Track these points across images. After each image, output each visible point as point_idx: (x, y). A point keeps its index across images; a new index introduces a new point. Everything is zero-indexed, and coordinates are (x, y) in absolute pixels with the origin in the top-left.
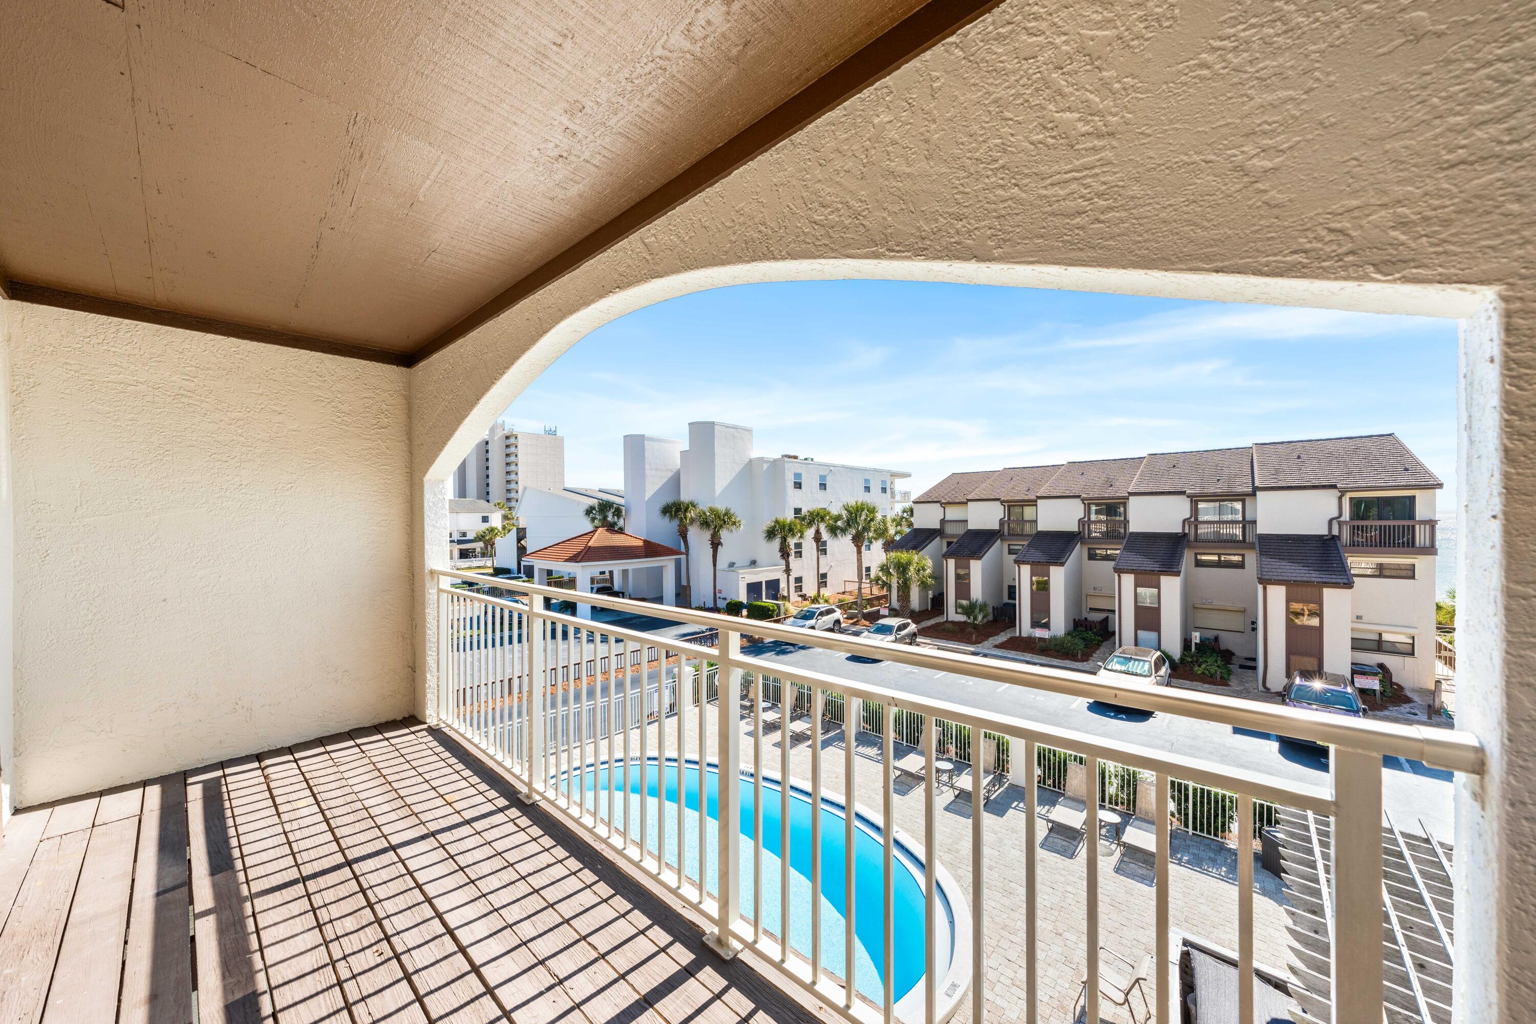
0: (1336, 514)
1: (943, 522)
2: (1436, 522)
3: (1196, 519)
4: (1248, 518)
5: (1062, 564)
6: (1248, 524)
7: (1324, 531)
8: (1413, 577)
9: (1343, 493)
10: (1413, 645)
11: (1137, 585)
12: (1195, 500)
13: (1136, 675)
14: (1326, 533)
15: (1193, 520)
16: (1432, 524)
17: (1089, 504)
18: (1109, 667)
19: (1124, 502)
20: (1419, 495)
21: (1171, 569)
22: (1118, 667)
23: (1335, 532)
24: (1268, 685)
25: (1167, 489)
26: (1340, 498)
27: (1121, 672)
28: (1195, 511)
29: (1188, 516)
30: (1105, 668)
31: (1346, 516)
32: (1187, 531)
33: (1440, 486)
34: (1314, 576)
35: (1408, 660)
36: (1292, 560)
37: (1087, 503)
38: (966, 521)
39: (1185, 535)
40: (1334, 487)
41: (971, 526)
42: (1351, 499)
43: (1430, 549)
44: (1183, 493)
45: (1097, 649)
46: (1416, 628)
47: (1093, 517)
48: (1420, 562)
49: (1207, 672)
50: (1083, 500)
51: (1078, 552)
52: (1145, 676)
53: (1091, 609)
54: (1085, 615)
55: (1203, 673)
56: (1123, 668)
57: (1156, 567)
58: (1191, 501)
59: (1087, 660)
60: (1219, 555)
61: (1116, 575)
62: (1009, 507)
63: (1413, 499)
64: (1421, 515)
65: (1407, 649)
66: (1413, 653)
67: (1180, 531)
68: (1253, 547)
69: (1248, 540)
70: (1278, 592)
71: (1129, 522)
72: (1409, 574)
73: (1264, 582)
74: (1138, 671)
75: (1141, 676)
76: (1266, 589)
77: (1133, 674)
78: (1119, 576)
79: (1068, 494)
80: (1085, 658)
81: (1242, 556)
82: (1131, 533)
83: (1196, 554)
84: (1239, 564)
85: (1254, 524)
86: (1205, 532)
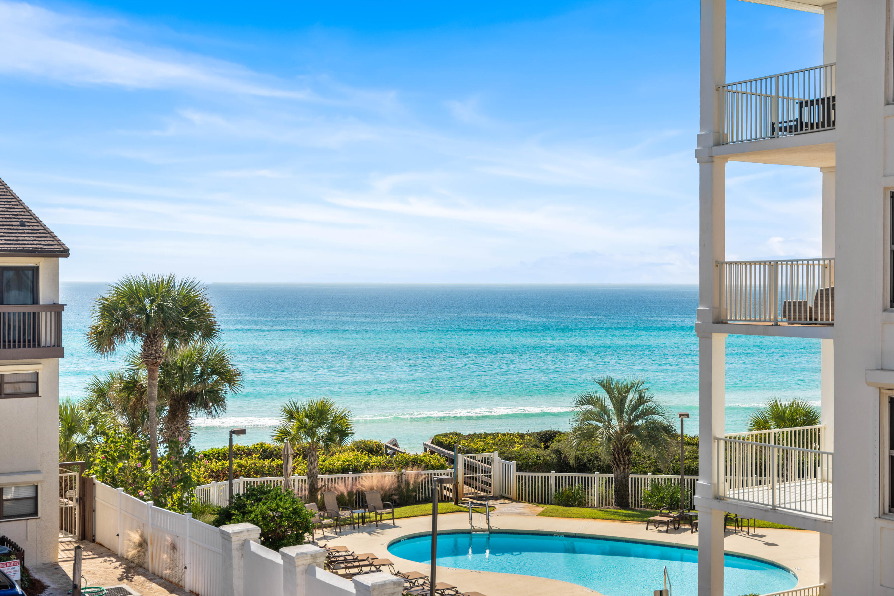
2: (62, 306)
8: (36, 394)
10: (36, 499)
16: (57, 310)
20: (41, 263)
33: (65, 252)
35: (32, 523)
43: (56, 349)
46: (38, 472)
48: (40, 366)
63: (35, 270)
64: (44, 297)
65: (27, 507)
66: (35, 513)
72: (32, 387)
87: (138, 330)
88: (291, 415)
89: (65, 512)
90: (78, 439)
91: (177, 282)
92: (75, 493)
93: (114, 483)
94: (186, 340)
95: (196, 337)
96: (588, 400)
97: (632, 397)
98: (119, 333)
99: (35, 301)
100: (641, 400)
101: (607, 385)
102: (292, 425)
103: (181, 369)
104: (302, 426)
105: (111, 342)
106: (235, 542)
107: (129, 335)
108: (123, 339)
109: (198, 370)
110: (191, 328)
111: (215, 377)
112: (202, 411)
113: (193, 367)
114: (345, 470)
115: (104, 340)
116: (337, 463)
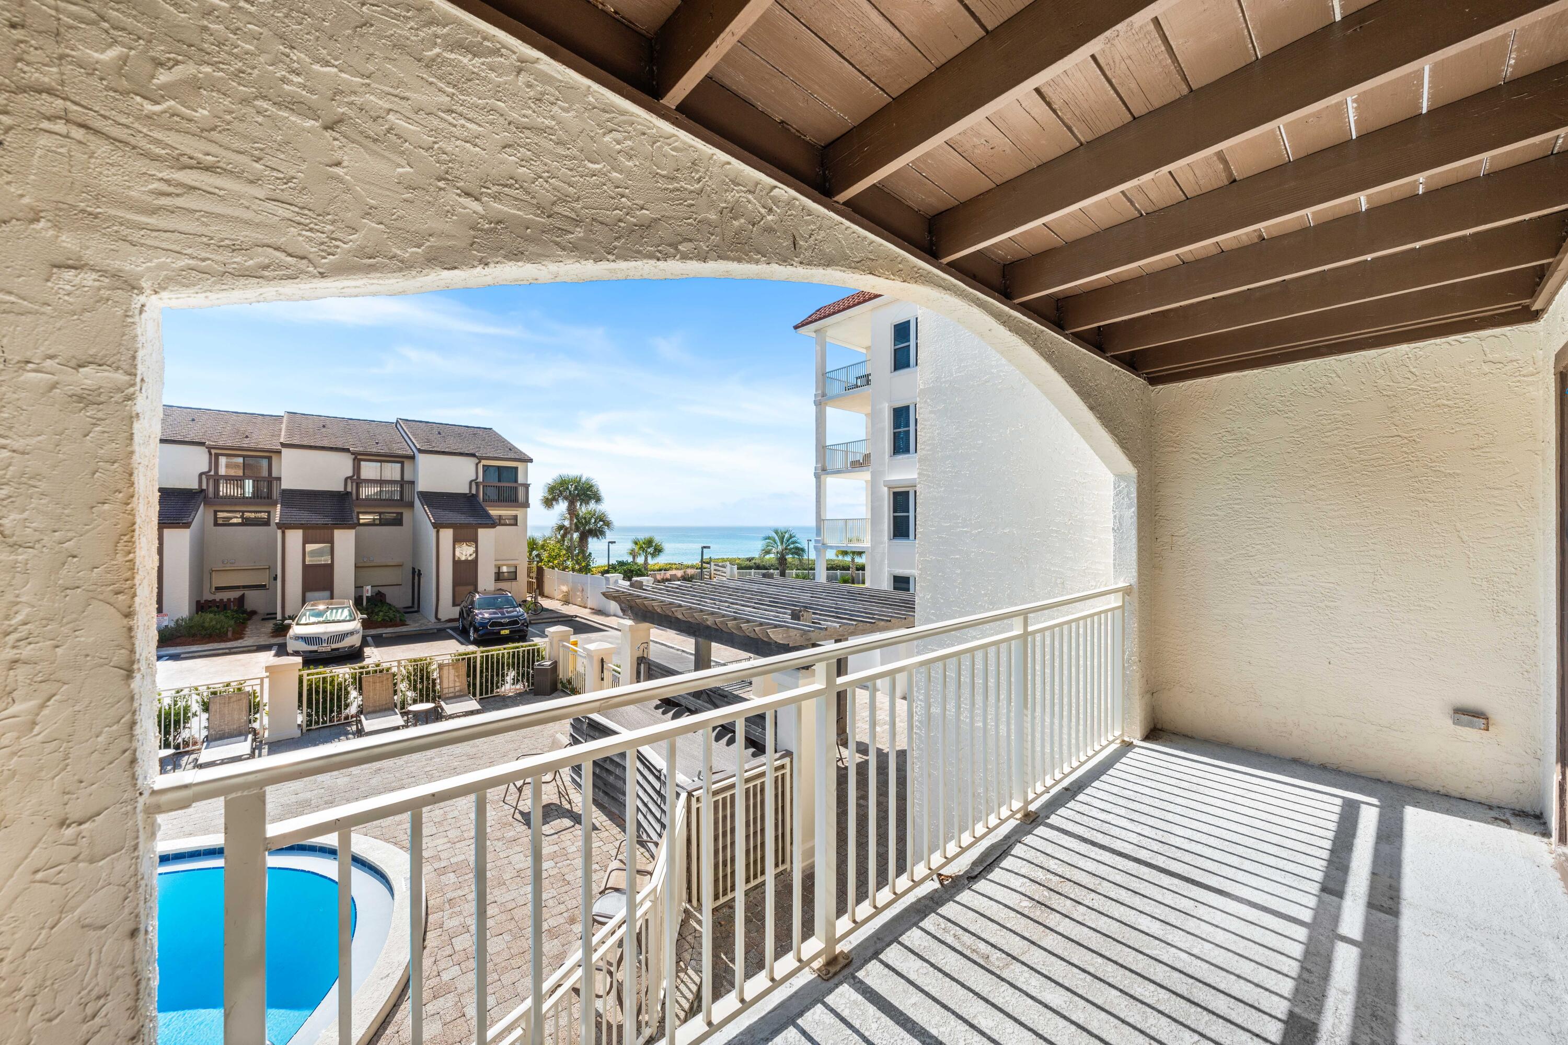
0: (474, 478)
2: (529, 486)
3: (359, 477)
4: (406, 478)
5: (187, 525)
6: (405, 484)
7: (465, 490)
8: (516, 524)
9: (480, 459)
10: (516, 572)
11: (306, 541)
12: (358, 458)
13: (339, 621)
14: (467, 492)
15: (356, 479)
16: (527, 486)
17: (217, 455)
18: (303, 621)
19: (271, 455)
20: (520, 465)
21: (344, 522)
22: (313, 619)
23: (474, 492)
24: (439, 617)
25: (326, 444)
26: (477, 464)
27: (319, 623)
28: (357, 469)
29: (350, 474)
30: (297, 624)
31: (480, 479)
32: (349, 489)
33: (531, 461)
34: (471, 520)
35: (514, 583)
36: (451, 510)
37: (216, 452)
39: (347, 494)
40: (473, 455)
42: (484, 466)
43: (526, 505)
44: (348, 450)
45: (245, 627)
46: (517, 560)
47: (222, 471)
48: (518, 512)
49: (387, 618)
50: (209, 448)
51: (201, 515)
52: (349, 621)
53: (217, 589)
54: (208, 596)
55: (383, 620)
56: (321, 619)
57: (328, 521)
58: (354, 460)
59: (242, 638)
60: (380, 514)
61: (279, 532)
63: (516, 468)
64: (521, 480)
65: (512, 576)
66: (516, 579)
67: (342, 489)
68: (411, 505)
69: (407, 498)
70: (447, 535)
71: (279, 479)
72: (514, 521)
73: (437, 526)
74: (339, 618)
75: (344, 621)
76: (438, 532)
77: (334, 622)
78: (283, 533)
79: (179, 438)
80: (239, 635)
81: (402, 514)
82: (284, 491)
83: (358, 513)
84: (397, 521)
85: (412, 483)
86: (367, 492)
87: (566, 498)
88: (636, 543)
89: (530, 584)
90: (535, 553)
91: (583, 479)
92: (534, 575)
93: (553, 568)
94: (587, 503)
95: (593, 502)
96: (769, 538)
97: (787, 536)
98: (555, 499)
99: (516, 481)
100: (791, 537)
101: (776, 532)
102: (637, 548)
103: (585, 518)
104: (641, 547)
105: (552, 504)
106: (612, 581)
107: (560, 501)
108: (557, 500)
109: (593, 521)
110: (590, 498)
111: (601, 523)
112: (595, 539)
113: (590, 519)
114: (660, 570)
115: (549, 502)
116: (657, 567)
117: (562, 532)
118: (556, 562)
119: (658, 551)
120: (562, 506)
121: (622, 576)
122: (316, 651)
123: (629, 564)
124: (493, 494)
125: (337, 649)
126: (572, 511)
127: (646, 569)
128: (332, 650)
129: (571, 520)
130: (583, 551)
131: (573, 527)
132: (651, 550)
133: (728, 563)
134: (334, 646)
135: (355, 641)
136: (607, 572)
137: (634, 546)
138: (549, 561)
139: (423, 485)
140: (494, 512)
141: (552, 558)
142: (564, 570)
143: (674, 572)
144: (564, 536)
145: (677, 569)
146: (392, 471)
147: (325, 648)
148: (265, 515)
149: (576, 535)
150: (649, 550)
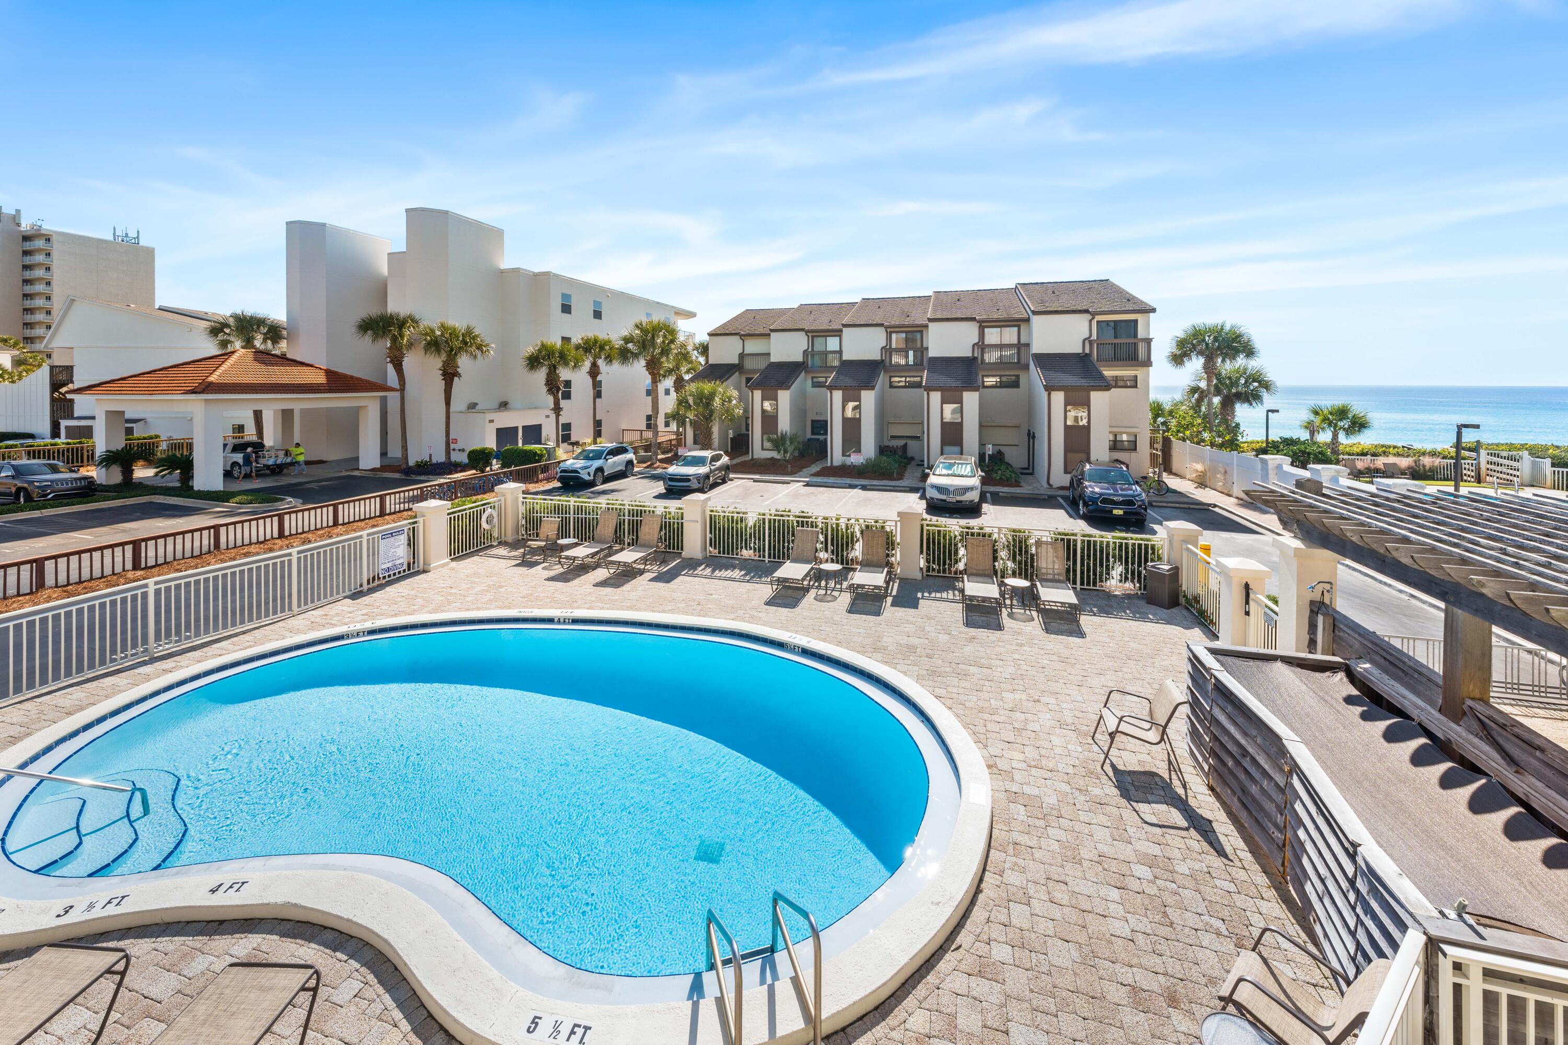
0: (1087, 336)
1: (742, 356)
3: (983, 342)
4: (1022, 341)
5: (873, 388)
6: (1022, 346)
7: (1079, 350)
8: (1135, 386)
9: (1094, 314)
11: (944, 402)
12: (983, 325)
13: (962, 476)
14: (1080, 351)
15: (981, 345)
16: (1149, 341)
17: (891, 333)
18: (937, 473)
19: (922, 329)
20: (1141, 318)
21: (971, 384)
22: (945, 472)
23: (1087, 351)
24: (1051, 482)
25: (959, 315)
26: (1091, 321)
27: (948, 475)
28: (982, 335)
29: (977, 341)
30: (934, 474)
31: (1094, 337)
32: (976, 355)
33: (1154, 310)
34: (1083, 382)
36: (1063, 372)
37: (890, 330)
38: (769, 354)
39: (974, 359)
40: (1086, 311)
41: (774, 359)
42: (1099, 322)
43: (1148, 363)
44: (975, 319)
45: (906, 471)
46: (1137, 428)
47: (894, 346)
48: (1139, 372)
49: (1003, 477)
50: (886, 328)
51: (882, 379)
52: (972, 477)
53: (891, 437)
54: (885, 443)
55: (1000, 478)
56: (950, 472)
57: (959, 384)
58: (980, 327)
59: (902, 479)
60: (1001, 376)
61: (925, 393)
62: (813, 337)
63: (1137, 322)
64: (1141, 334)
67: (970, 355)
68: (1026, 367)
69: (1023, 361)
70: (1058, 398)
71: (927, 349)
72: (1133, 383)
73: (1049, 389)
74: (963, 473)
75: (966, 476)
76: (1049, 395)
77: (959, 476)
78: (928, 394)
79: (870, 322)
80: (900, 477)
81: (1018, 376)
82: (931, 358)
83: (983, 376)
84: (1015, 384)
85: (1028, 345)
86: (991, 357)
87: (1201, 353)
94: (1233, 358)
95: (1241, 356)
98: (1186, 355)
99: (1136, 336)
103: (1229, 378)
105: (1183, 361)
107: (1194, 357)
109: (1242, 381)
110: (1238, 352)
113: (1239, 377)
114: (1364, 454)
115: (1178, 359)
116: (1356, 450)
117: (1196, 396)
118: (1188, 433)
119: (1358, 425)
120: (1196, 364)
121: (1289, 460)
122: (945, 501)
123: (1304, 443)
124: (1110, 351)
125: (961, 502)
126: (1209, 368)
127: (1335, 452)
128: (957, 501)
129: (1209, 380)
130: (1225, 421)
131: (1212, 389)
132: (1345, 423)
133: (1525, 454)
134: (959, 498)
135: (974, 496)
136: (1265, 451)
137: (1312, 417)
138: (1178, 431)
139: (1038, 347)
140: (1108, 373)
141: (1182, 427)
142: (1198, 443)
143: (1391, 460)
144: (1199, 401)
145: (1398, 455)
146: (1010, 335)
147: (952, 498)
148: (918, 379)
149: (1216, 400)
150: (1341, 424)
